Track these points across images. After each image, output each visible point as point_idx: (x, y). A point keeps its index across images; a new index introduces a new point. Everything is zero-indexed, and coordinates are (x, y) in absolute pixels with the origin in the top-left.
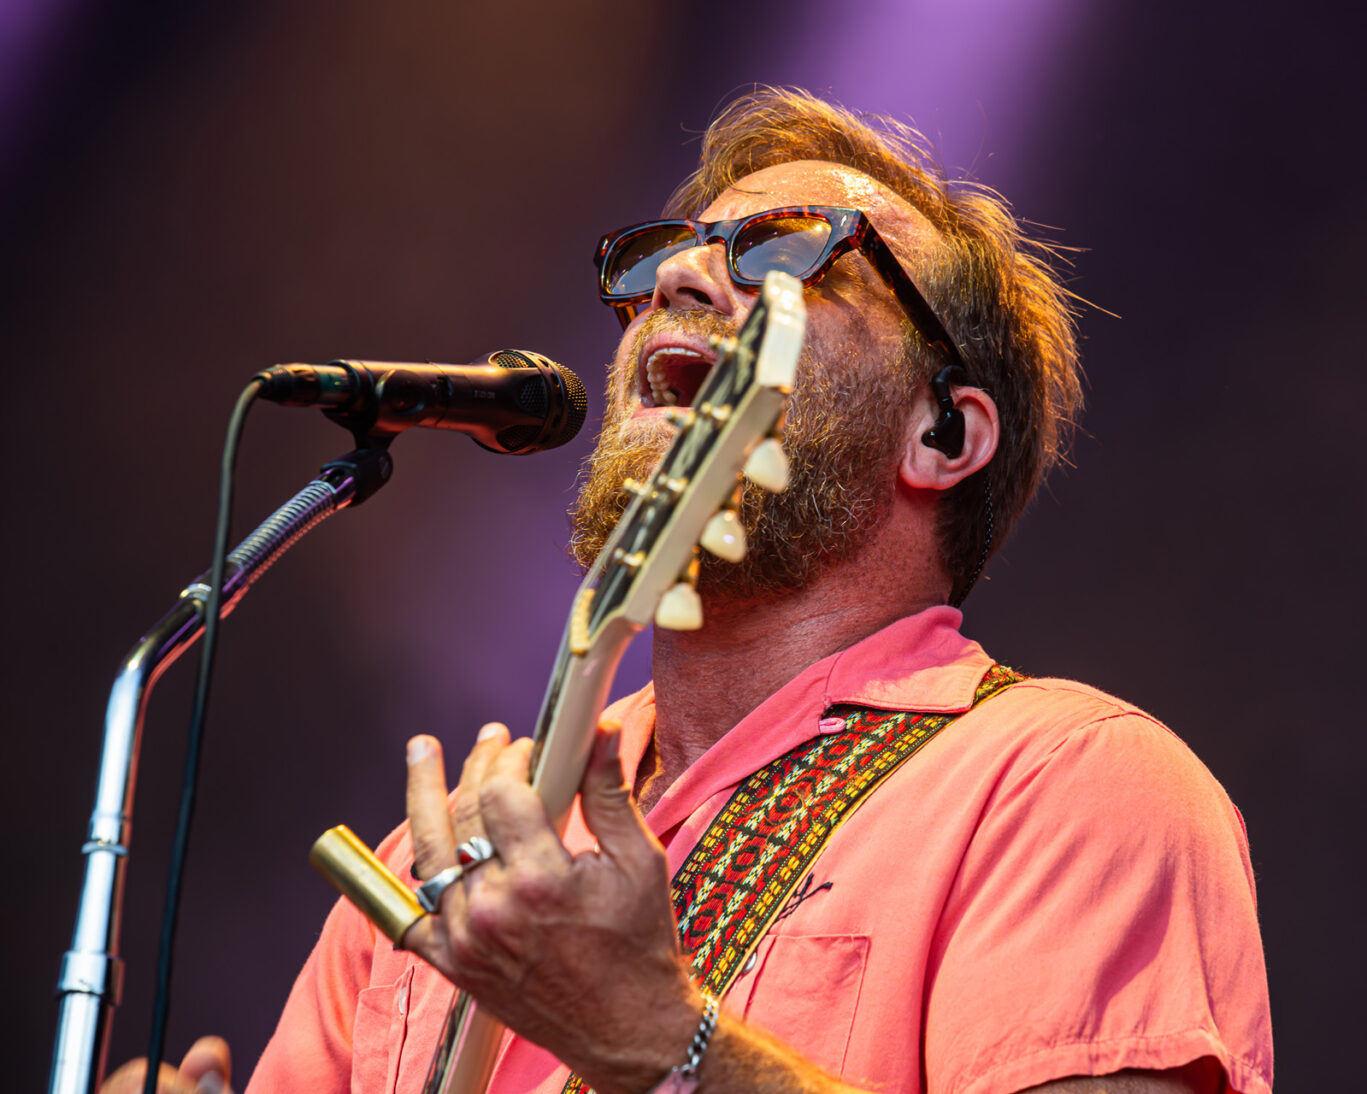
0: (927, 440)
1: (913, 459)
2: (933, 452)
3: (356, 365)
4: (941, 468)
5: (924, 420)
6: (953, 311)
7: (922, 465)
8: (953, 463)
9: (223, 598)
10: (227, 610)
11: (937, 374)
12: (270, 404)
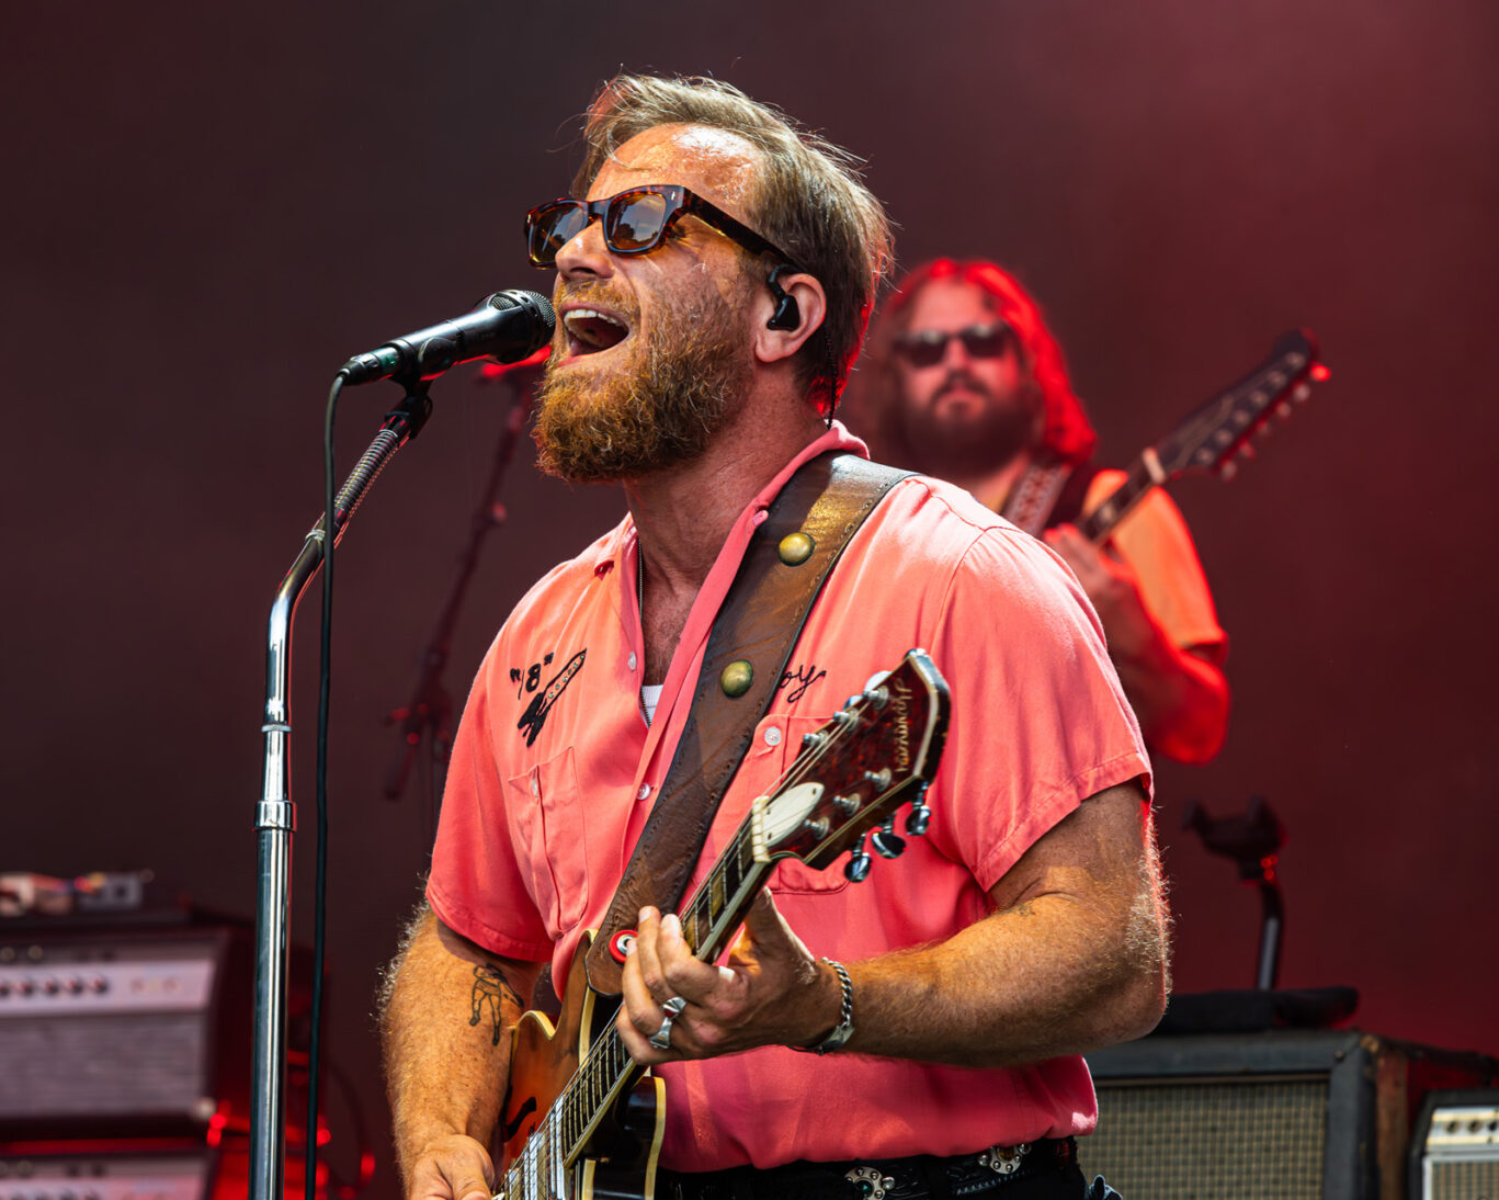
0: (771, 325)
1: (763, 343)
2: (776, 333)
3: (401, 343)
4: (785, 341)
5: (766, 310)
6: (774, 227)
7: (771, 344)
8: (795, 333)
9: (334, 532)
10: (338, 540)
11: (768, 276)
12: (352, 388)
